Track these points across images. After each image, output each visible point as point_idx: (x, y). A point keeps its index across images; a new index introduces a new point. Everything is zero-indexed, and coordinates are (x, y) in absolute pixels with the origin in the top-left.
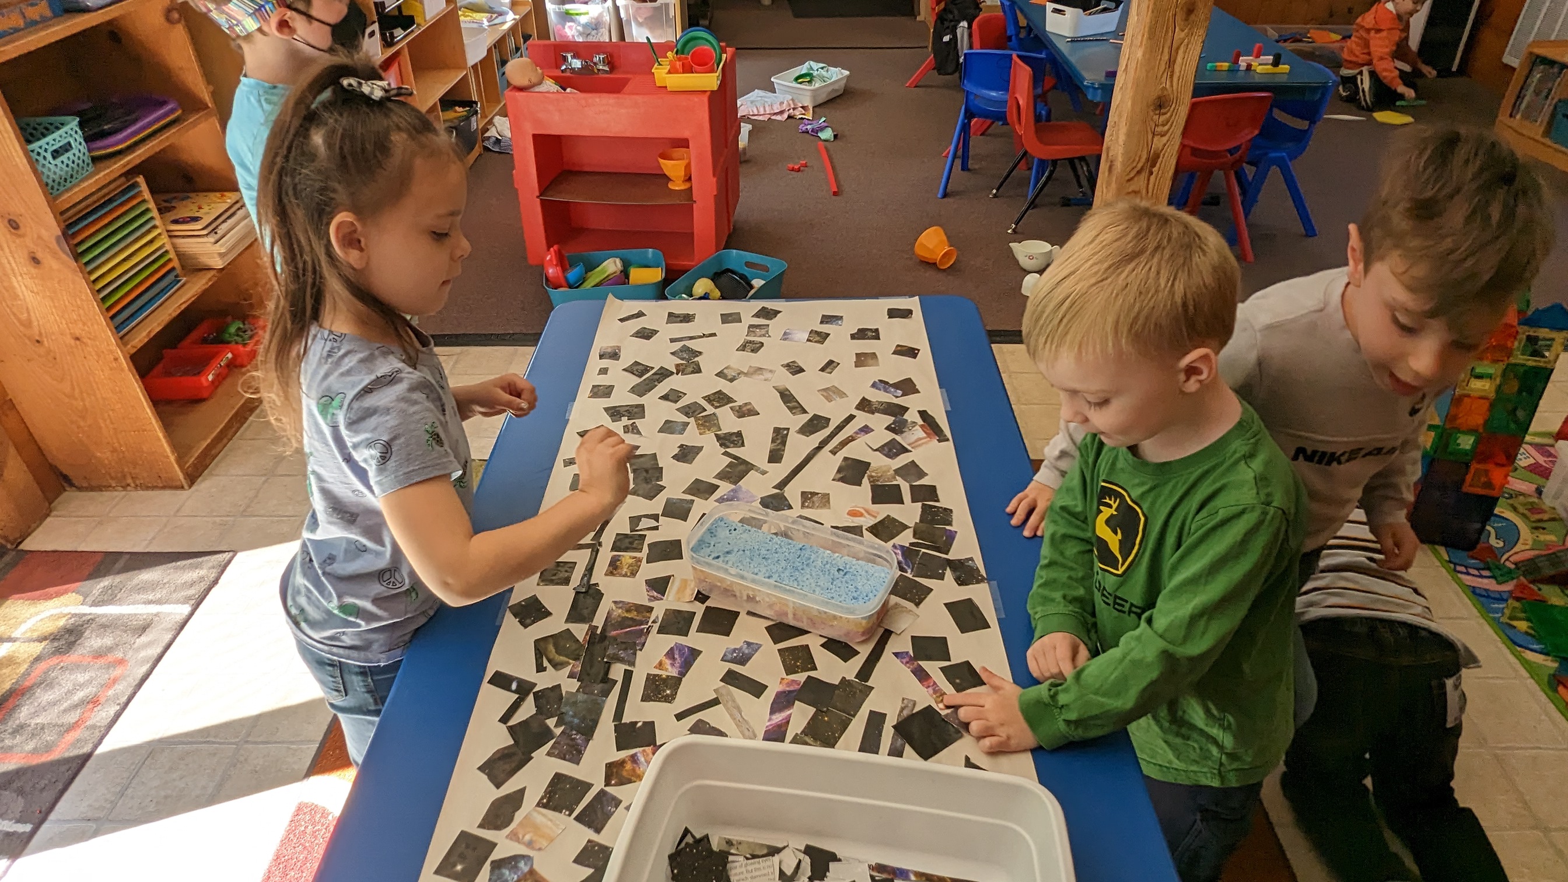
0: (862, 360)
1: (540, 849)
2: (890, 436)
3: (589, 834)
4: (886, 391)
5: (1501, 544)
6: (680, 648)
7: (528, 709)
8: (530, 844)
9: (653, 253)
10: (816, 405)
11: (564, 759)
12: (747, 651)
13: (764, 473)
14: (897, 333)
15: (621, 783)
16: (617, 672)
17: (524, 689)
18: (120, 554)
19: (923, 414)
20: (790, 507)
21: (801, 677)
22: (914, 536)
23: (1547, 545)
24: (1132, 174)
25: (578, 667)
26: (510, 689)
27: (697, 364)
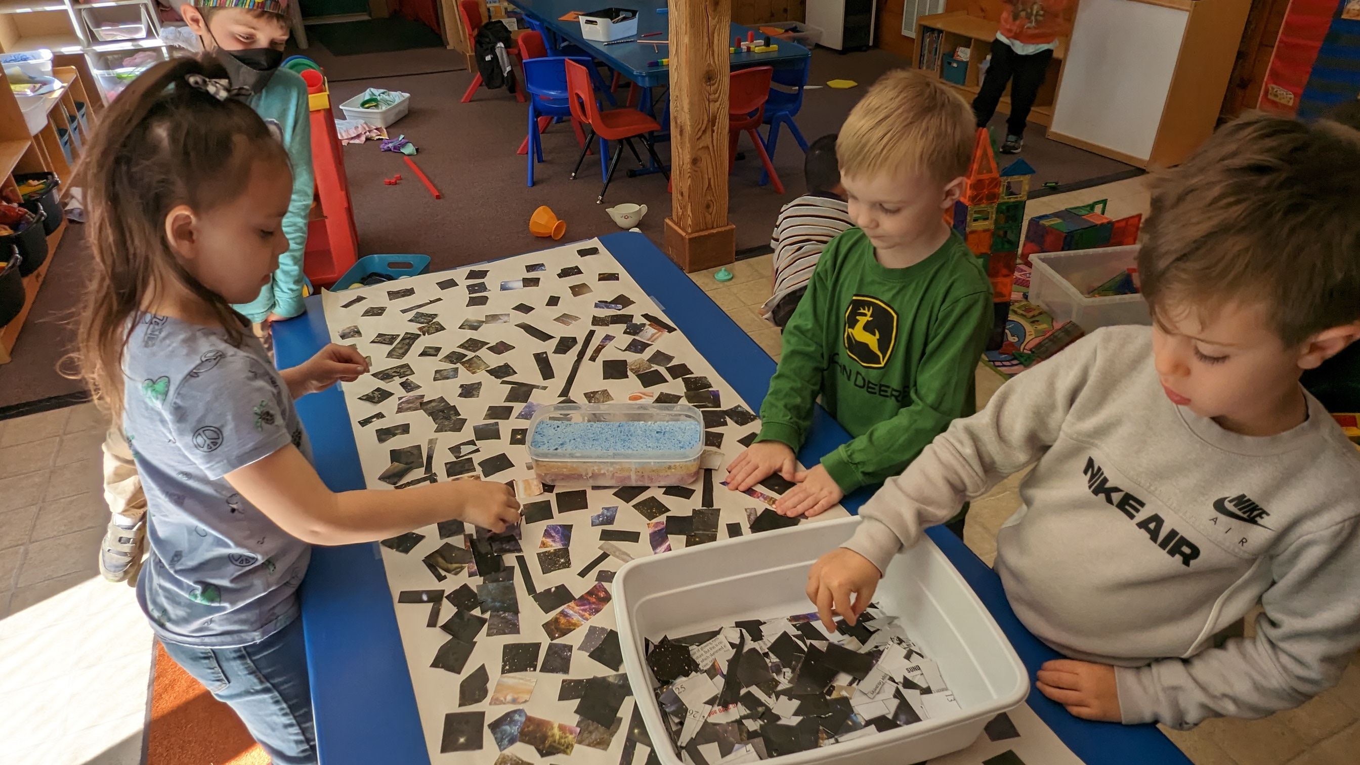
0: (577, 290)
1: (526, 701)
2: (629, 339)
3: (559, 678)
4: (608, 307)
5: (1017, 339)
6: (554, 527)
7: (448, 611)
8: (514, 701)
10: (559, 331)
11: (505, 634)
12: (609, 514)
13: (545, 388)
14: (592, 267)
15: (564, 633)
16: (510, 560)
17: (436, 597)
19: (646, 316)
21: (662, 518)
22: (689, 402)
23: (1044, 332)
24: (700, 134)
25: (473, 567)
26: (422, 601)
27: (439, 324)
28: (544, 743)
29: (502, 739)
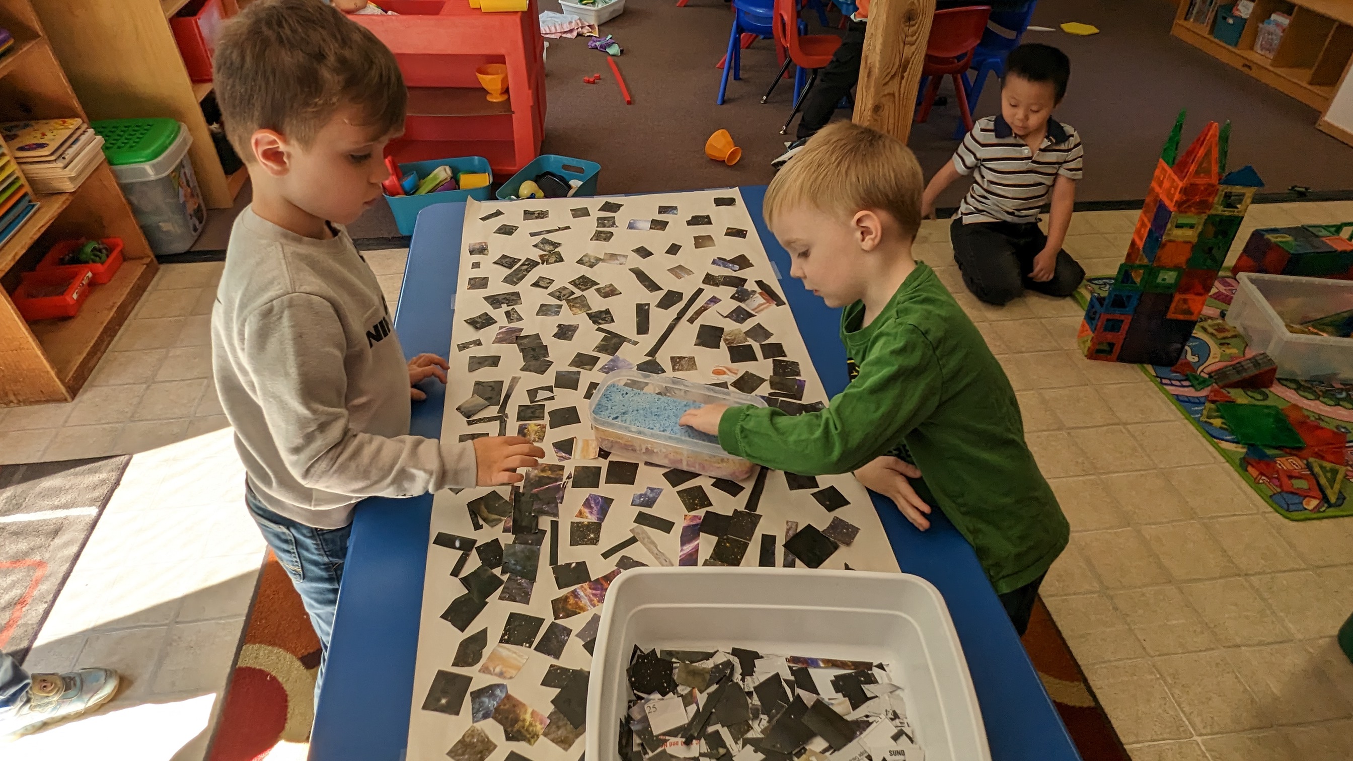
0: (701, 242)
1: (511, 678)
2: (735, 304)
3: (550, 660)
4: (725, 266)
5: (1196, 359)
6: (595, 498)
7: (474, 563)
8: (501, 675)
9: (479, 161)
10: (669, 283)
11: (515, 601)
12: (651, 496)
13: (635, 343)
14: (724, 218)
15: (568, 615)
16: (545, 523)
17: (467, 545)
18: (17, 466)
19: (760, 283)
20: (664, 371)
21: (702, 512)
22: (772, 388)
23: (1232, 357)
24: (888, 79)
25: (510, 522)
26: (454, 547)
27: (559, 254)
28: (512, 726)
29: (478, 711)
